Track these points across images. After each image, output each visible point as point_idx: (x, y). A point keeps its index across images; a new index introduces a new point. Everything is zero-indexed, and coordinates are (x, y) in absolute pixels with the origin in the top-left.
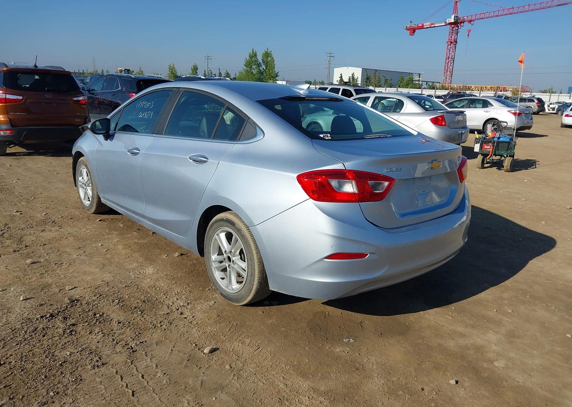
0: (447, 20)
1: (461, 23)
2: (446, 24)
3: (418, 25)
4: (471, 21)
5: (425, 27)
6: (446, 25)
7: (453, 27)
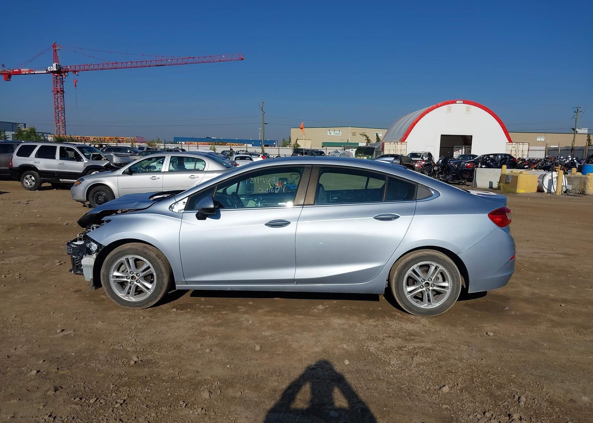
0: (49, 68)
1: (65, 72)
2: (47, 72)
3: (13, 70)
4: (76, 72)
5: (23, 73)
6: (48, 73)
7: (57, 76)
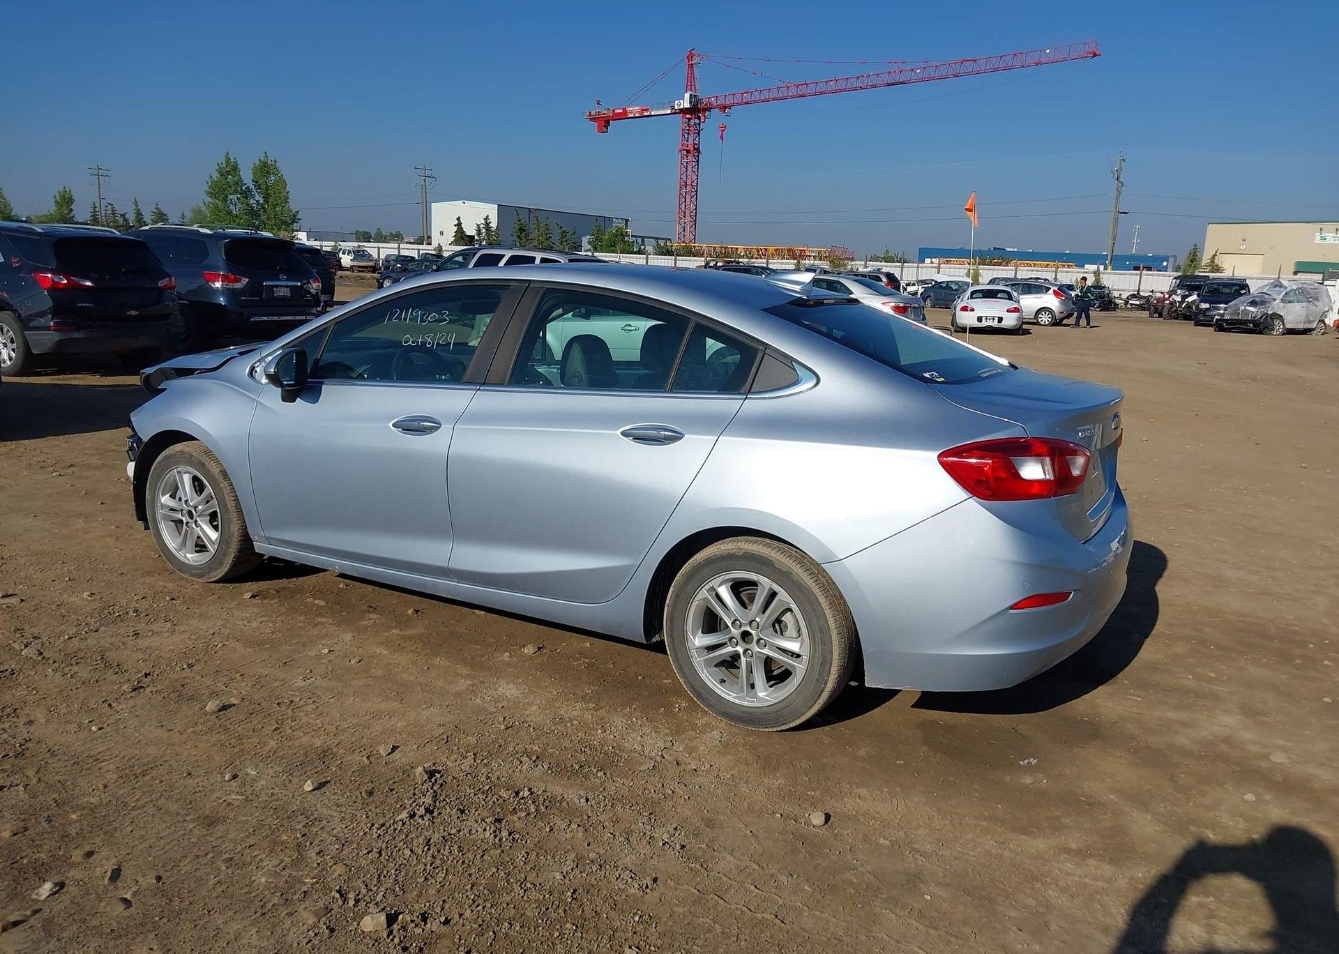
0: (676, 102)
1: (705, 110)
2: (673, 111)
3: (614, 111)
4: (725, 107)
5: (630, 116)
6: (674, 113)
7: (689, 119)
